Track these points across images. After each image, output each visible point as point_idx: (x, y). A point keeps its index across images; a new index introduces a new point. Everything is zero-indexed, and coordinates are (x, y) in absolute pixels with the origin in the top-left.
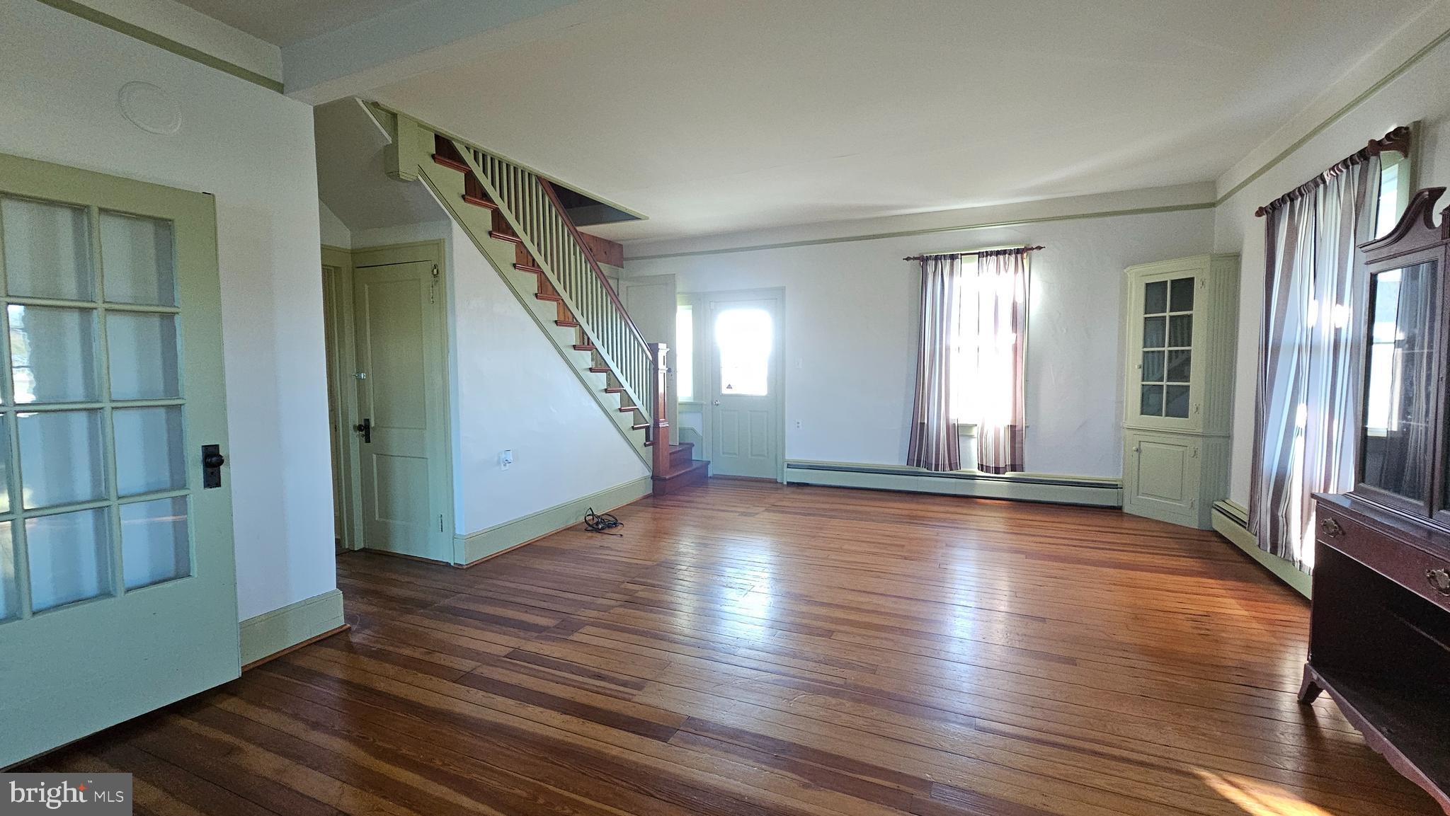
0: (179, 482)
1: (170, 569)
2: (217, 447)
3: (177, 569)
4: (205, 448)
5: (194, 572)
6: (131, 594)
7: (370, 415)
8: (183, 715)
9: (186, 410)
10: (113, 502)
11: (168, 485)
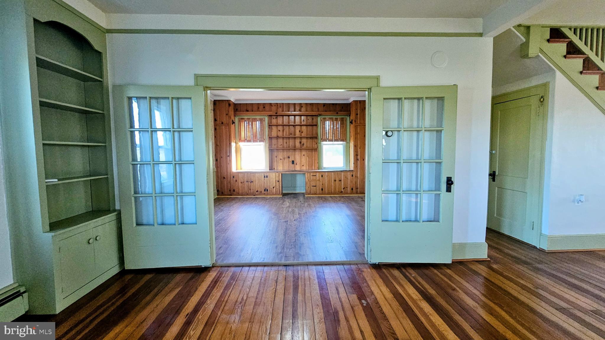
0: (438, 189)
1: (432, 217)
2: (451, 178)
3: (434, 218)
4: (448, 178)
5: (441, 220)
6: (424, 223)
7: (496, 170)
8: (435, 269)
9: (443, 164)
10: (422, 192)
11: (434, 189)
